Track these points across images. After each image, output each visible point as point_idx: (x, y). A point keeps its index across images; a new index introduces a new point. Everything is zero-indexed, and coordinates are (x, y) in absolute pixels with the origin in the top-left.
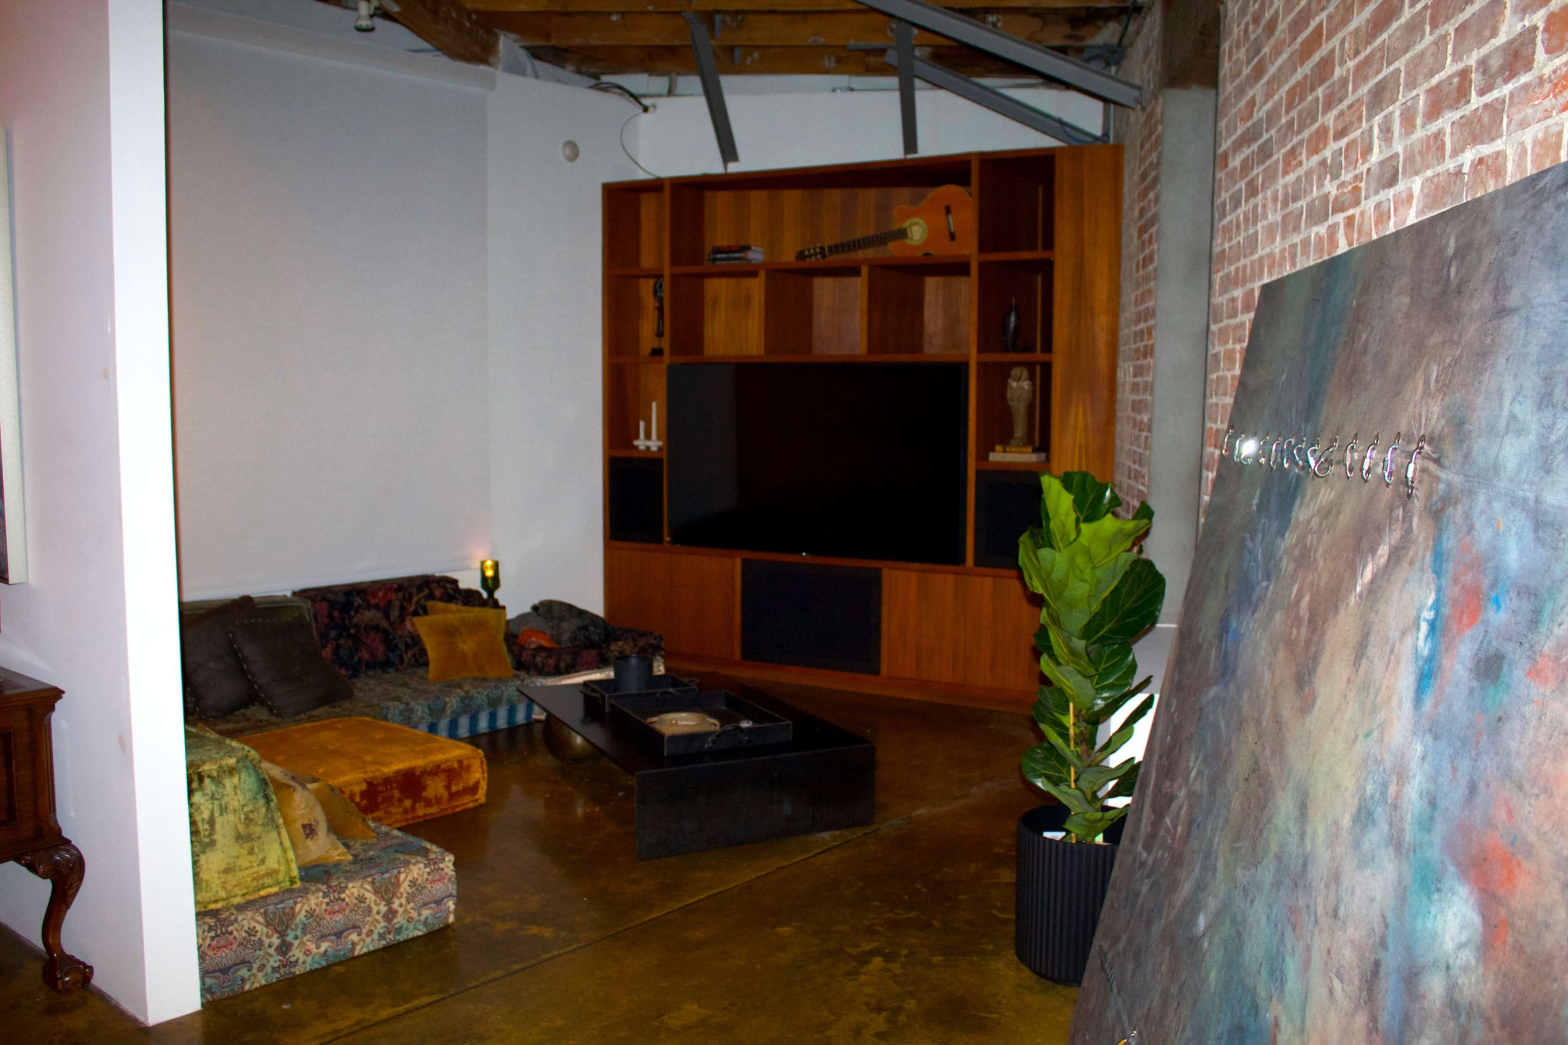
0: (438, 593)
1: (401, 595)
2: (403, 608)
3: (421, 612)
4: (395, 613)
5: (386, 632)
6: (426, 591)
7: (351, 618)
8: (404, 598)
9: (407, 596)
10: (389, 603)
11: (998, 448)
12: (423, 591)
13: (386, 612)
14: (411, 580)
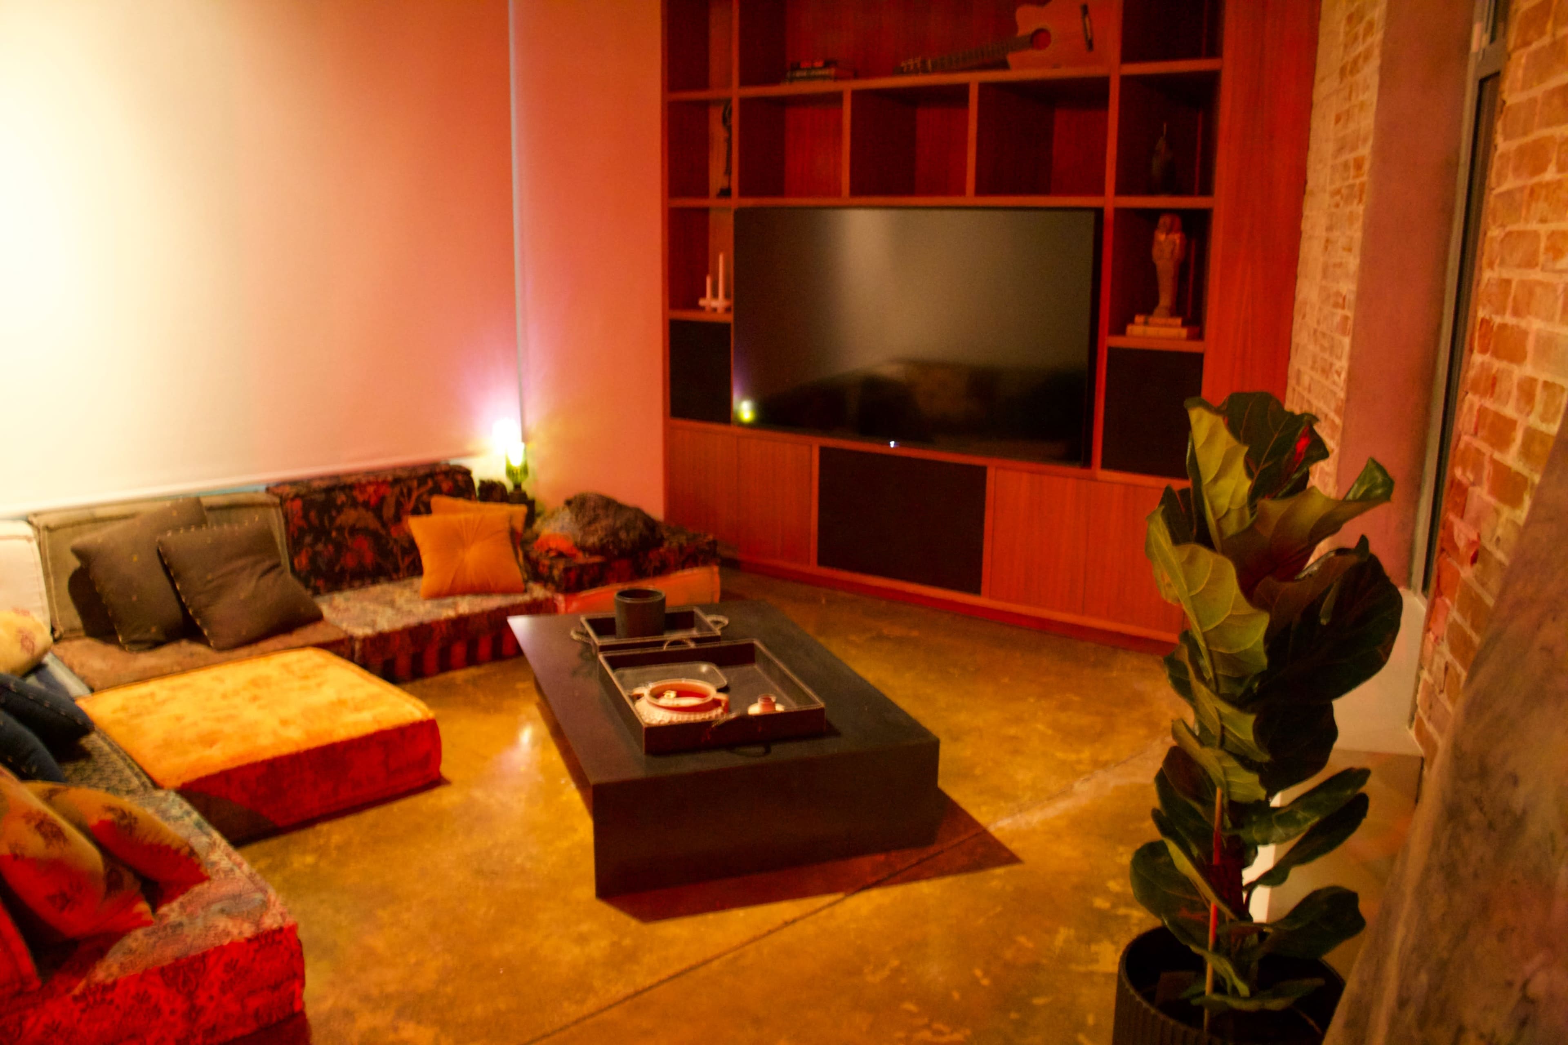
0: (445, 486)
1: (397, 490)
2: (399, 505)
3: (422, 509)
4: (389, 512)
5: (375, 536)
6: (430, 483)
7: (332, 520)
8: (402, 493)
9: (405, 491)
10: (382, 500)
11: (1139, 319)
12: (425, 483)
13: (377, 508)
14: (413, 468)
